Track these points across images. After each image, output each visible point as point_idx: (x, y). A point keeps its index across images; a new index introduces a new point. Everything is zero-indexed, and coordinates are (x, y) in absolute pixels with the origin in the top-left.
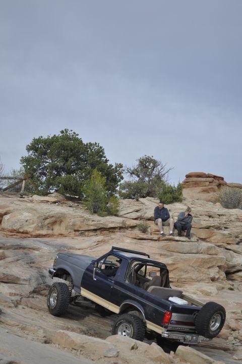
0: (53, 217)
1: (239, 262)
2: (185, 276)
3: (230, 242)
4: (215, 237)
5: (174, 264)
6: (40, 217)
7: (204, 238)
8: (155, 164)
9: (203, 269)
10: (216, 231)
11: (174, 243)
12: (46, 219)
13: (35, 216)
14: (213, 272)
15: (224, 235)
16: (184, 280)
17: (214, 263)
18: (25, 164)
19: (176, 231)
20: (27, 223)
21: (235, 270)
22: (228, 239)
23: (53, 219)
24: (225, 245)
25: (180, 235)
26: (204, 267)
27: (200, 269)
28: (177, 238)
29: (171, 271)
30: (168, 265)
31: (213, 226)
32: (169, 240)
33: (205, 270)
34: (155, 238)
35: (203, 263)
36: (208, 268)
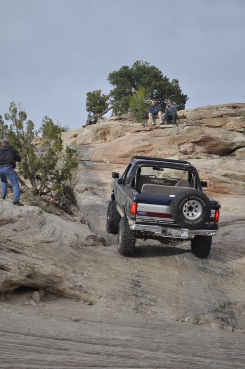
0: (101, 129)
4: (229, 123)
5: (151, 145)
7: (219, 125)
9: (172, 146)
10: (229, 118)
11: (160, 130)
12: (97, 131)
15: (236, 120)
17: (186, 140)
20: (87, 137)
22: (241, 123)
23: (102, 130)
26: (173, 144)
27: (170, 145)
28: (163, 126)
29: (150, 151)
30: (145, 146)
31: (225, 114)
32: (157, 128)
33: (175, 146)
34: (148, 129)
35: (173, 141)
36: (179, 145)
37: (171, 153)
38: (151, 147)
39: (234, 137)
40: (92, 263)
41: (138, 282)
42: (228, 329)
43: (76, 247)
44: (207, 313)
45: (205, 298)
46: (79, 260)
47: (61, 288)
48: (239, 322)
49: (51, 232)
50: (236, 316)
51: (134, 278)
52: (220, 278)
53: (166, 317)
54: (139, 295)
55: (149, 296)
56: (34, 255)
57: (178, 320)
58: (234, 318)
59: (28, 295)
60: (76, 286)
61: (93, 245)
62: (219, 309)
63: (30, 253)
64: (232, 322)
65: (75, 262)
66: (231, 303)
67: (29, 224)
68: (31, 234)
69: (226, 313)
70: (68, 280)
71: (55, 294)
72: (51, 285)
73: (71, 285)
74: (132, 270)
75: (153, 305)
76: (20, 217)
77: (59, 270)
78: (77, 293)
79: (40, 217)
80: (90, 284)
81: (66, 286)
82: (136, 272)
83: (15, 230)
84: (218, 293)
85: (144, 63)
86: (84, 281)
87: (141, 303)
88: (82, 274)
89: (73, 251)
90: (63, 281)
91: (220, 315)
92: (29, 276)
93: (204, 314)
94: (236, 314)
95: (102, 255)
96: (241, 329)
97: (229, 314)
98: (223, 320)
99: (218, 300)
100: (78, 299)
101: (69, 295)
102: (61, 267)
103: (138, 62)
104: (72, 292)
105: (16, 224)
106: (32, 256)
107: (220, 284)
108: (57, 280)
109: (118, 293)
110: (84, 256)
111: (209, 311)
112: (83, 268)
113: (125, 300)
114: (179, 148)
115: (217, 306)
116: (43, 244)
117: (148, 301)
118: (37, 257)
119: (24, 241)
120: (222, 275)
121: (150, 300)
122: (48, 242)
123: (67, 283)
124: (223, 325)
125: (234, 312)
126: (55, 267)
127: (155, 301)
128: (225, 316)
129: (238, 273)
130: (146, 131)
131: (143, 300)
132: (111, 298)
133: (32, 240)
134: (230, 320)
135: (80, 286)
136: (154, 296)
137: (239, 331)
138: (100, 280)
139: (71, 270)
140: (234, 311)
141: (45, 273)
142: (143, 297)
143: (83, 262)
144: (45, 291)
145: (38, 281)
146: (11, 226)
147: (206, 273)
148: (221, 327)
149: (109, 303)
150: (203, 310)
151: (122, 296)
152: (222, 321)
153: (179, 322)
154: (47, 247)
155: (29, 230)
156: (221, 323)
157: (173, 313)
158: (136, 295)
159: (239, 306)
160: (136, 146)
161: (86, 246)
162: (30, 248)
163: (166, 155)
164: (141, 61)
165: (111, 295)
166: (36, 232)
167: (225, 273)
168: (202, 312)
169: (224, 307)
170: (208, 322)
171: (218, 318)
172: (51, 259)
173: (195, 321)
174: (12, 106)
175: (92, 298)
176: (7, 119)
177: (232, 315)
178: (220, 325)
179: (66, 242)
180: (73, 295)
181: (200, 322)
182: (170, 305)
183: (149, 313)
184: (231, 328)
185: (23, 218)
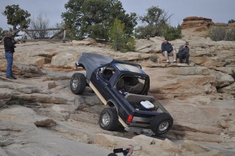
1: (226, 79)
2: (187, 91)
3: (219, 65)
4: (207, 62)
5: (178, 83)
6: (78, 56)
7: (199, 63)
8: (160, 11)
9: (199, 86)
10: (207, 57)
11: (177, 68)
13: (75, 55)
14: (207, 88)
15: (214, 60)
16: (186, 94)
17: (207, 81)
18: (65, 18)
19: (178, 60)
20: (70, 61)
21: (223, 85)
22: (217, 63)
24: (215, 67)
25: (181, 62)
28: (178, 64)
29: (176, 89)
30: (174, 84)
31: (205, 55)
32: (174, 66)
36: (203, 85)
38: (178, 85)
39: (221, 76)
130: (161, 67)
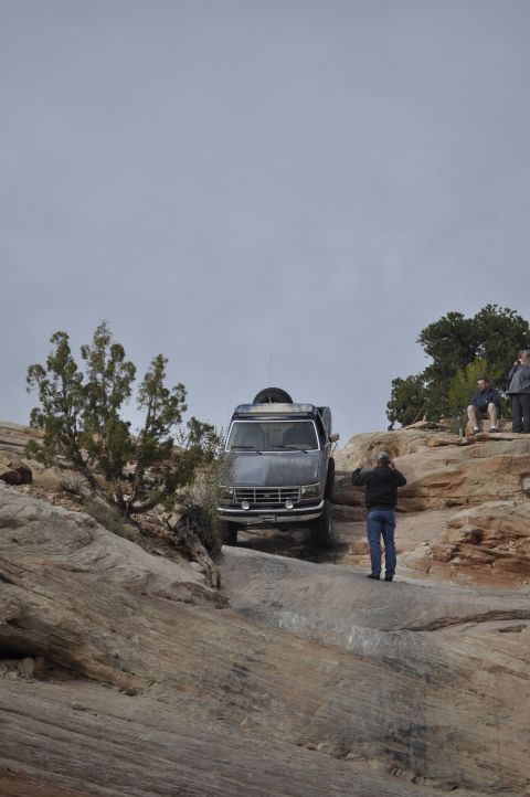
0: (379, 443)
2: (479, 490)
5: (460, 473)
9: (507, 477)
11: (488, 444)
12: (371, 448)
16: (476, 499)
23: (382, 446)
26: (509, 473)
27: (501, 476)
28: (497, 435)
29: (458, 485)
30: (449, 475)
32: (483, 439)
33: (512, 478)
34: (465, 440)
35: (509, 465)
36: (523, 476)
37: (502, 494)
40: (161, 624)
41: (245, 669)
42: (407, 775)
43: (140, 592)
44: (367, 741)
45: (375, 713)
46: (134, 614)
47: (78, 658)
48: (432, 767)
49: (94, 557)
50: (430, 754)
51: (240, 662)
52: (423, 682)
53: (277, 735)
54: (234, 688)
55: (255, 695)
56: (37, 589)
57: (300, 745)
58: (424, 757)
59: (11, 663)
60: (108, 656)
61: (187, 602)
62: (396, 735)
63: (31, 584)
64: (416, 764)
65: (124, 614)
66: (425, 728)
67: (47, 534)
68: (48, 552)
69: (408, 745)
70: (94, 642)
71: (69, 669)
72: (59, 648)
73: (99, 653)
74: (244, 648)
75: (258, 711)
76: (32, 519)
77: (79, 620)
78: (109, 669)
79: (80, 529)
80: (136, 655)
81: (88, 654)
82: (250, 653)
83: (15, 541)
84: (408, 708)
85: (503, 311)
86: (128, 650)
87: (233, 704)
88: (129, 637)
89: (125, 596)
90: (83, 643)
91: (395, 747)
92: (13, 622)
93: (360, 741)
94: (430, 750)
95: (195, 617)
96: (432, 778)
97: (415, 748)
98: (398, 756)
99: (402, 719)
100: (109, 683)
101: (93, 672)
102: (88, 616)
103: (489, 307)
104: (100, 667)
105: (20, 531)
106: (34, 589)
107: (418, 694)
108: (70, 639)
109: (191, 679)
110: (150, 609)
111: (372, 736)
112: (138, 628)
113: (200, 694)
114: (521, 483)
115: (395, 730)
116: (63, 572)
117: (248, 701)
118: (43, 591)
119: (25, 561)
120: (428, 678)
121: (254, 701)
122: (75, 571)
123: (92, 647)
124: (396, 767)
125: (426, 746)
126: (72, 614)
127: (262, 703)
128: (406, 750)
129: (463, 675)
130: (460, 445)
131: (238, 699)
132: (173, 686)
133: (41, 560)
134: (413, 759)
135: (117, 657)
136: (267, 695)
137: (428, 782)
138: (164, 654)
139: (107, 625)
140: (428, 743)
141: (49, 622)
142: (241, 693)
143: (142, 619)
144: (48, 660)
145: (33, 636)
146: (10, 533)
147: (398, 670)
148: (390, 770)
149: (164, 695)
150: (361, 732)
151: (197, 686)
152: (395, 759)
153: (304, 749)
154: (69, 579)
155: (45, 546)
156: (392, 762)
157: (294, 730)
158: (227, 689)
159: (442, 735)
160: (429, 473)
161: (168, 598)
162: (33, 575)
163: (491, 496)
164: (495, 306)
165: (175, 680)
166: (59, 550)
167: (436, 673)
168: (357, 737)
169: (408, 733)
170: (366, 757)
171: (388, 751)
172: (69, 599)
173: (338, 753)
174: (98, 332)
175: (135, 684)
176: (84, 356)
177: (421, 751)
178: (389, 766)
179: (118, 579)
180: (100, 674)
181: (350, 755)
182: (292, 715)
183: (244, 722)
184: (411, 775)
185: (37, 523)
